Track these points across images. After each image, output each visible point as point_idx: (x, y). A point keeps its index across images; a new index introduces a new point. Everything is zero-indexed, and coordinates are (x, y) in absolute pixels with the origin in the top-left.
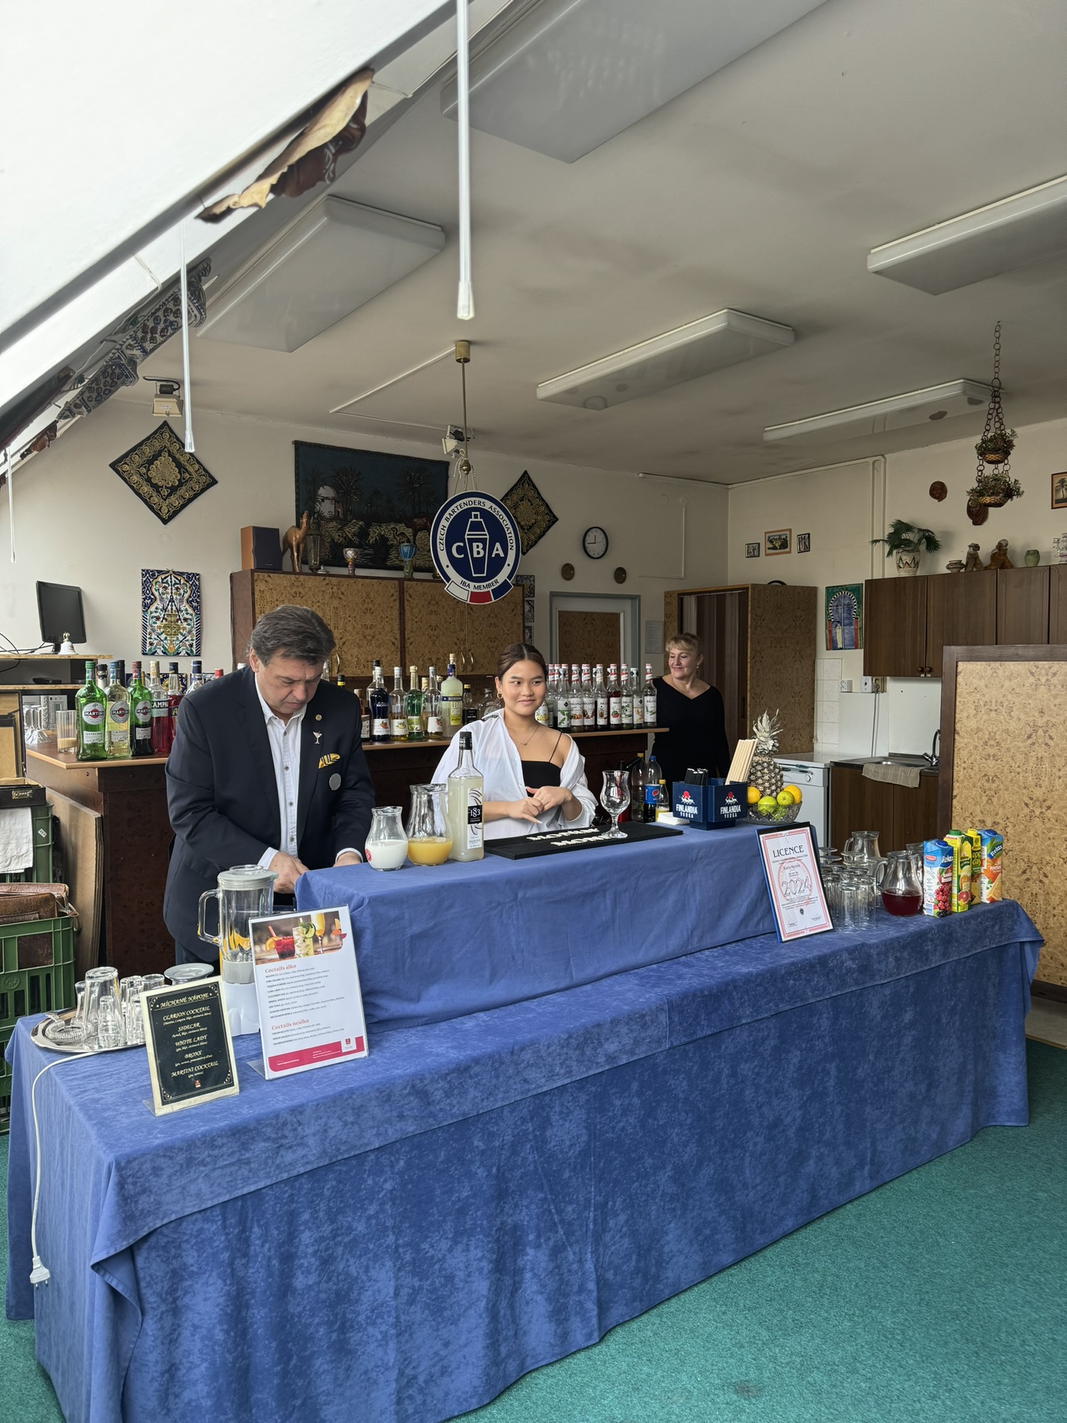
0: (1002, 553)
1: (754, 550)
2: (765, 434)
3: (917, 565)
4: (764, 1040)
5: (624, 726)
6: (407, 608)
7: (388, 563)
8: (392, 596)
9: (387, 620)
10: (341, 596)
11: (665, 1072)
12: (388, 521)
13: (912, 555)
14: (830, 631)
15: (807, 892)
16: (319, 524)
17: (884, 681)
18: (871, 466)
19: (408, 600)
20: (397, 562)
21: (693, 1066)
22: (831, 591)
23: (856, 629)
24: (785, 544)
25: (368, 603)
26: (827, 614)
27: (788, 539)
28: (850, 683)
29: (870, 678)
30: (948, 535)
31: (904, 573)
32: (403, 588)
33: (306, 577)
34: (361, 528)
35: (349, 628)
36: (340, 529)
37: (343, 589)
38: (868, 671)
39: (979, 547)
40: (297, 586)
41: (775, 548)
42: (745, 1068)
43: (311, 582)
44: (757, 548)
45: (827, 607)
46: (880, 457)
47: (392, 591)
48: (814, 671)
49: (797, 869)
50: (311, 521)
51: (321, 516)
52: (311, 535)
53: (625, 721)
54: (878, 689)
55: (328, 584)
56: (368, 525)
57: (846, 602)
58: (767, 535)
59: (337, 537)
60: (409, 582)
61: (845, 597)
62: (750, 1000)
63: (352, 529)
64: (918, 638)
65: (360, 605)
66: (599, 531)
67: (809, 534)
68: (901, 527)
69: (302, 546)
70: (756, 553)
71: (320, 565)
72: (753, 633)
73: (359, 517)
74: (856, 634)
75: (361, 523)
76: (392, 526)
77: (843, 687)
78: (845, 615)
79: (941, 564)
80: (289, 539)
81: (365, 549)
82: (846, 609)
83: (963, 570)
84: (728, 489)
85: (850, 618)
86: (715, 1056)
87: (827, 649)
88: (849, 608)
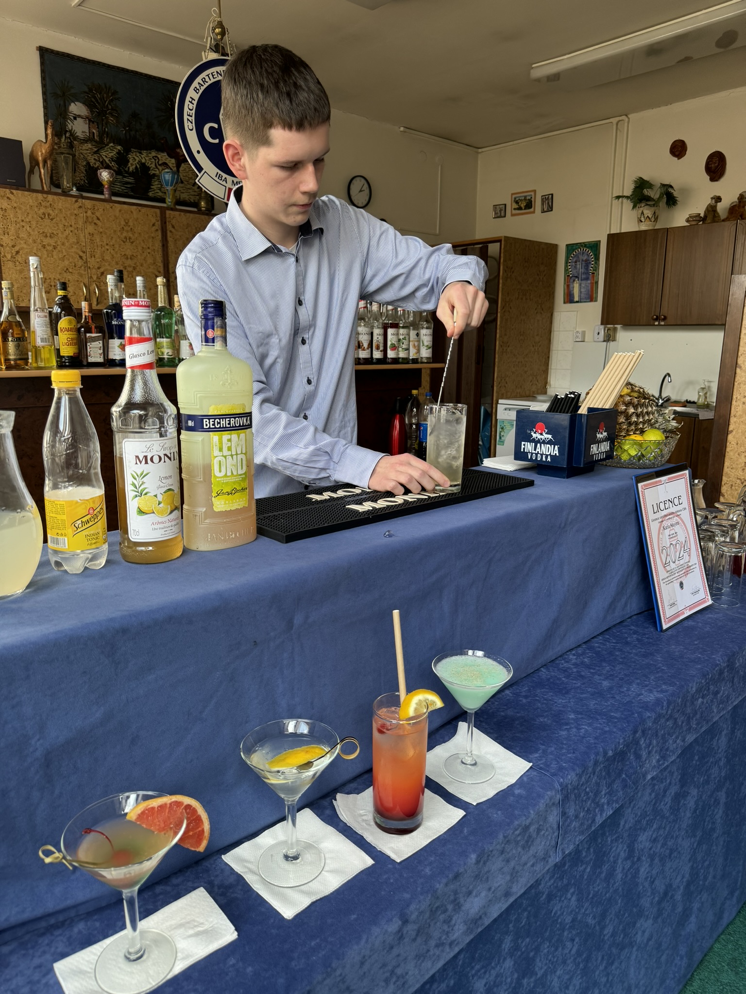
0: (742, 205)
1: (500, 211)
2: (532, 71)
3: (656, 219)
4: (665, 791)
5: (400, 360)
6: (170, 239)
7: (150, 194)
8: (154, 225)
9: (149, 251)
10: (97, 222)
11: (550, 897)
12: (149, 147)
13: (653, 209)
14: (568, 286)
15: (686, 558)
16: (71, 146)
17: (615, 329)
18: (615, 127)
19: (171, 231)
20: (160, 194)
21: (585, 869)
22: (571, 248)
23: (592, 283)
24: (529, 205)
25: (127, 231)
26: (566, 270)
27: (533, 200)
28: (584, 333)
29: (602, 327)
30: (686, 191)
31: (643, 227)
32: (165, 217)
33: (55, 197)
34: (119, 153)
35: (108, 257)
36: (96, 153)
37: (98, 214)
38: (605, 321)
39: (721, 199)
40: (46, 207)
41: (520, 208)
42: (644, 840)
43: (61, 203)
44: (504, 209)
45: (567, 262)
46: (624, 117)
47: (153, 220)
48: (551, 323)
49: (677, 528)
50: (63, 140)
51: (73, 136)
52: (62, 153)
53: (402, 355)
54: (609, 338)
55: (80, 207)
56: (127, 151)
57: (585, 258)
58: (514, 196)
59: (93, 161)
60: (171, 212)
61: (583, 253)
62: (657, 745)
63: (110, 153)
64: (655, 288)
65: (119, 234)
66: (363, 181)
67: (552, 195)
68: (641, 185)
69: (49, 162)
70: (503, 214)
71: (73, 187)
72: (504, 284)
73: (117, 141)
74: (592, 288)
75: (119, 148)
76: (153, 154)
77: (577, 337)
78: (583, 270)
79: (679, 219)
80: (35, 153)
81: (125, 177)
82: (584, 264)
83: (701, 223)
84: (478, 153)
85: (587, 273)
86: (612, 841)
87: (565, 303)
88: (587, 263)
